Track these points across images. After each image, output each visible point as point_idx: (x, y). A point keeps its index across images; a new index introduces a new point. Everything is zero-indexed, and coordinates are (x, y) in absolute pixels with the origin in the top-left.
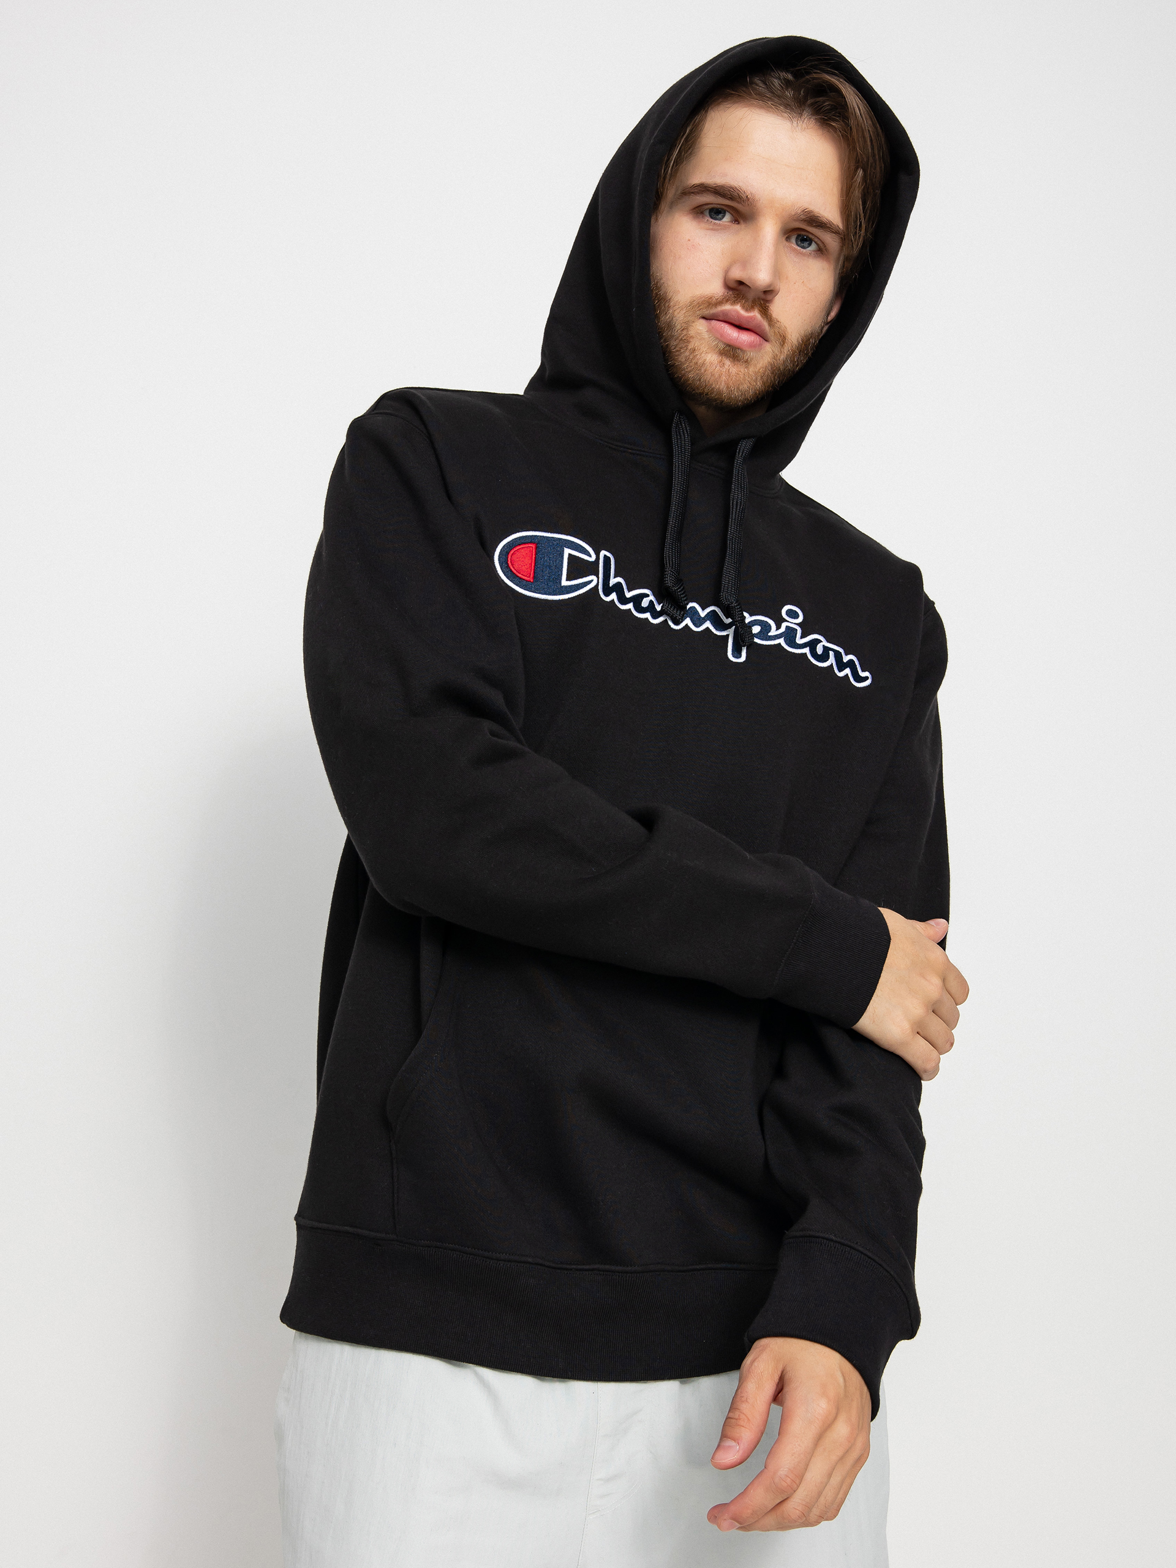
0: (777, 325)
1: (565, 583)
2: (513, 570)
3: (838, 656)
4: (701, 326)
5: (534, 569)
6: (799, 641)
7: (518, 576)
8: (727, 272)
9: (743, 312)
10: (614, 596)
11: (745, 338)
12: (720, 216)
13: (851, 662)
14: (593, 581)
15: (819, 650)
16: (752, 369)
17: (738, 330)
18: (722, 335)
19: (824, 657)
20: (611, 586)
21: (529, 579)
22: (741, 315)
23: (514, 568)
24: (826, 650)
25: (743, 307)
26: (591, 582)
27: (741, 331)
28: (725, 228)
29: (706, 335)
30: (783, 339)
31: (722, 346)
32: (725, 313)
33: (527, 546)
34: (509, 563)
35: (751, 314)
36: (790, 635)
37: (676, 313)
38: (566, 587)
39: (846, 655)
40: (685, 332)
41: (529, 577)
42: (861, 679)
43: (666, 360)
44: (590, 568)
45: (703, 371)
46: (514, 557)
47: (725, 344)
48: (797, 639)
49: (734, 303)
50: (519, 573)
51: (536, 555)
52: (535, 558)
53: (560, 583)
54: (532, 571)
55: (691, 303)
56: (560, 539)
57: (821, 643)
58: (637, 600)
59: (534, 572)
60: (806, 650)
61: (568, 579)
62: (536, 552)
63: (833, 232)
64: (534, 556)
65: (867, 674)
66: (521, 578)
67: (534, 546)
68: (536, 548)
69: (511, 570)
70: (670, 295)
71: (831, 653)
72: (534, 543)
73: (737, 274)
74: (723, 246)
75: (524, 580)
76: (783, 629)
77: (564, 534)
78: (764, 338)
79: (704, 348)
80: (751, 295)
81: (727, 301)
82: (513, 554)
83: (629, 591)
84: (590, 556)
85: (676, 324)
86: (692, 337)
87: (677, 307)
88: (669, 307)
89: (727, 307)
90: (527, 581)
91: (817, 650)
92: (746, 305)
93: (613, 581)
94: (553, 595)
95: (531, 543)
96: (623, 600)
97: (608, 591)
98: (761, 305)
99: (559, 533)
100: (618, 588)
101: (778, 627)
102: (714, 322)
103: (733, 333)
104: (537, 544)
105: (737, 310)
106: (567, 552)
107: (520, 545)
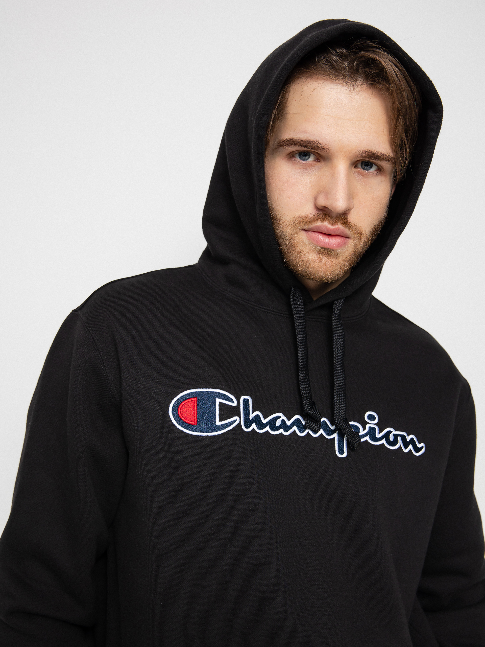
0: (355, 227)
1: (218, 423)
2: (182, 418)
3: (403, 438)
4: (302, 237)
5: (197, 416)
6: (378, 436)
7: (186, 422)
8: (316, 199)
9: (330, 226)
10: (254, 426)
11: (334, 241)
12: (307, 157)
13: (412, 440)
14: (236, 420)
15: (391, 438)
16: (341, 259)
17: (328, 237)
18: (317, 242)
19: (395, 443)
20: (250, 419)
21: (194, 423)
22: (329, 228)
23: (183, 417)
24: (396, 436)
25: (330, 223)
26: (235, 421)
27: (330, 237)
28: (311, 166)
29: (307, 242)
30: (360, 234)
31: (318, 249)
32: (317, 227)
33: (191, 400)
34: (179, 414)
35: (336, 227)
36: (372, 433)
37: (284, 228)
38: (219, 426)
39: (408, 435)
40: (292, 241)
41: (194, 422)
42: (418, 450)
43: (283, 258)
44: (235, 411)
45: (307, 266)
46: (183, 410)
47: (320, 247)
48: (377, 434)
49: (323, 220)
50: (187, 420)
51: (197, 406)
52: (197, 408)
53: (215, 423)
54: (196, 417)
55: (294, 222)
56: (212, 392)
57: (392, 433)
58: (272, 424)
59: (197, 418)
60: (383, 441)
61: (220, 420)
62: (197, 403)
63: (386, 161)
64: (196, 407)
65: (422, 445)
66: (188, 423)
67: (195, 399)
68: (197, 400)
69: (181, 419)
70: (279, 216)
71: (399, 438)
72: (195, 397)
73: (322, 202)
74: (311, 180)
75: (190, 424)
76: (367, 430)
77: (215, 388)
78: (346, 237)
79: (306, 250)
80: (334, 215)
81: (318, 219)
82: (181, 407)
83: (265, 418)
84: (233, 402)
85: (286, 236)
86: (297, 244)
87: (285, 224)
88: (279, 224)
89: (319, 224)
90: (192, 424)
91: (390, 439)
92: (332, 221)
93: (252, 416)
94: (211, 432)
95: (193, 397)
96: (261, 426)
97: (248, 423)
98: (342, 220)
99: (211, 388)
100: (257, 420)
101: (364, 429)
102: (311, 233)
103: (325, 240)
104: (197, 398)
105: (326, 225)
106: (218, 401)
107: (185, 400)
